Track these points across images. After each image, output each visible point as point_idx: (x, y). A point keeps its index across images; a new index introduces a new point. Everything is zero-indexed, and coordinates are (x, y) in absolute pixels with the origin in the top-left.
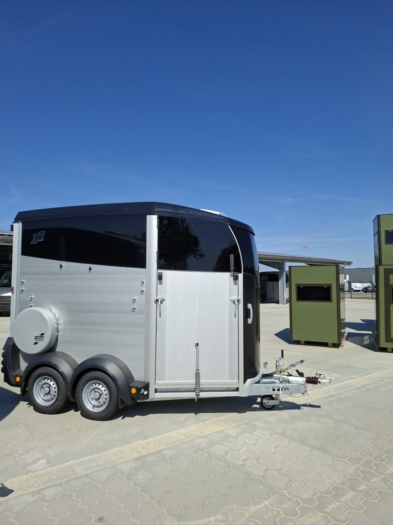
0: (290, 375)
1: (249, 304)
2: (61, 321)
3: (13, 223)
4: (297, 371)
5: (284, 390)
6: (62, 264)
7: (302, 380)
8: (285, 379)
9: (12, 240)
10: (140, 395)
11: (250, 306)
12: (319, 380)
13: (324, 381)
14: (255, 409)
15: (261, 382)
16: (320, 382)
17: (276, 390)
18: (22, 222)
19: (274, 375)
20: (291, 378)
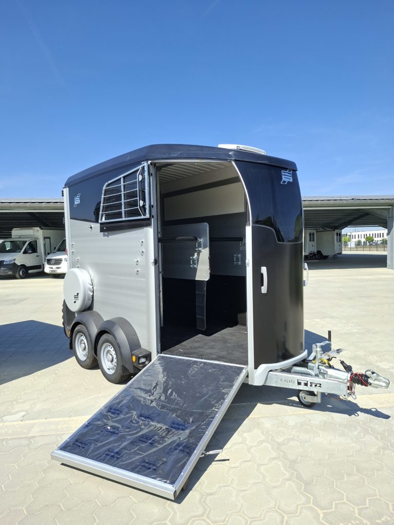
0: (330, 367)
1: (262, 267)
2: (95, 282)
3: (64, 188)
4: (342, 363)
5: (313, 385)
6: (92, 226)
7: (346, 376)
8: (322, 371)
9: (64, 207)
10: (139, 364)
11: (264, 270)
12: (370, 380)
13: (376, 382)
14: (292, 404)
15: (292, 370)
16: (370, 384)
17: (303, 384)
18: (69, 187)
19: (309, 364)
20: (330, 371)
